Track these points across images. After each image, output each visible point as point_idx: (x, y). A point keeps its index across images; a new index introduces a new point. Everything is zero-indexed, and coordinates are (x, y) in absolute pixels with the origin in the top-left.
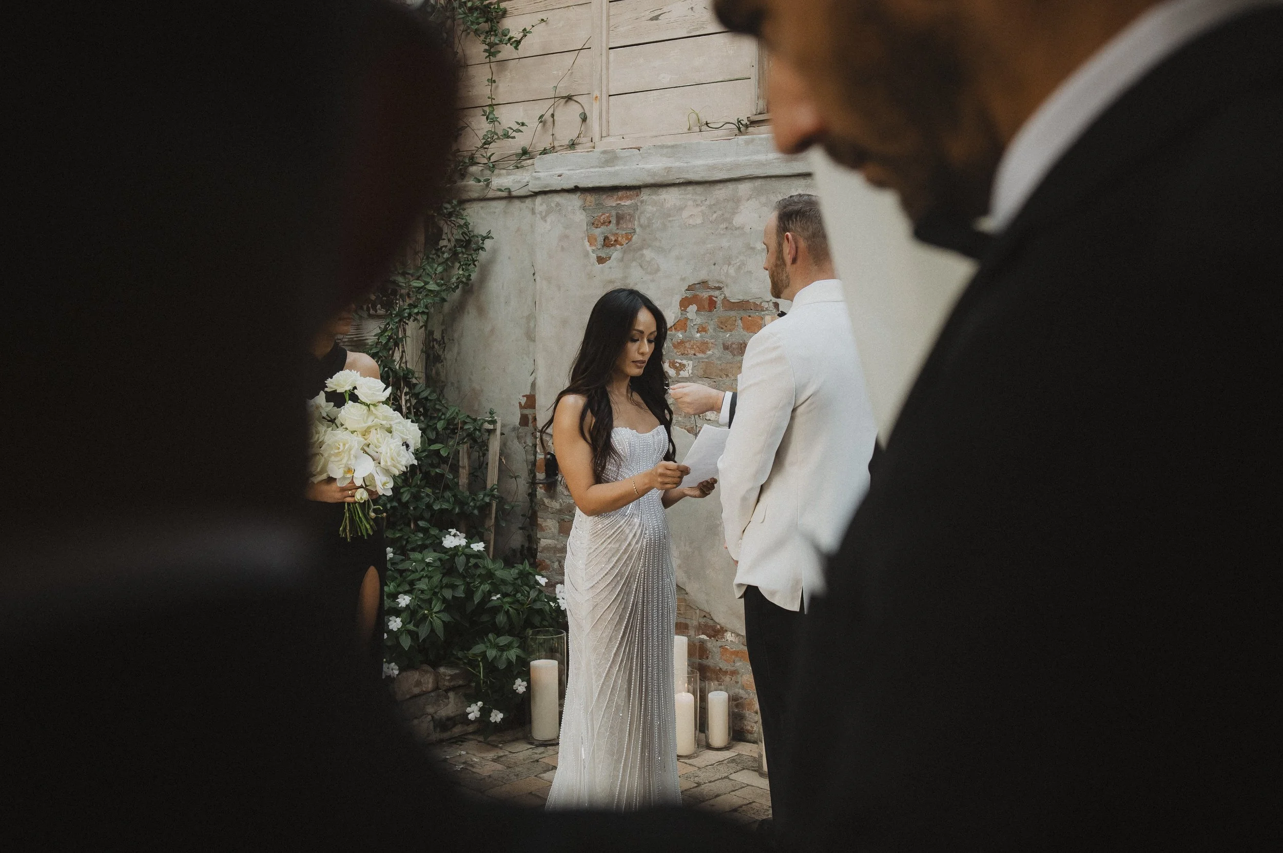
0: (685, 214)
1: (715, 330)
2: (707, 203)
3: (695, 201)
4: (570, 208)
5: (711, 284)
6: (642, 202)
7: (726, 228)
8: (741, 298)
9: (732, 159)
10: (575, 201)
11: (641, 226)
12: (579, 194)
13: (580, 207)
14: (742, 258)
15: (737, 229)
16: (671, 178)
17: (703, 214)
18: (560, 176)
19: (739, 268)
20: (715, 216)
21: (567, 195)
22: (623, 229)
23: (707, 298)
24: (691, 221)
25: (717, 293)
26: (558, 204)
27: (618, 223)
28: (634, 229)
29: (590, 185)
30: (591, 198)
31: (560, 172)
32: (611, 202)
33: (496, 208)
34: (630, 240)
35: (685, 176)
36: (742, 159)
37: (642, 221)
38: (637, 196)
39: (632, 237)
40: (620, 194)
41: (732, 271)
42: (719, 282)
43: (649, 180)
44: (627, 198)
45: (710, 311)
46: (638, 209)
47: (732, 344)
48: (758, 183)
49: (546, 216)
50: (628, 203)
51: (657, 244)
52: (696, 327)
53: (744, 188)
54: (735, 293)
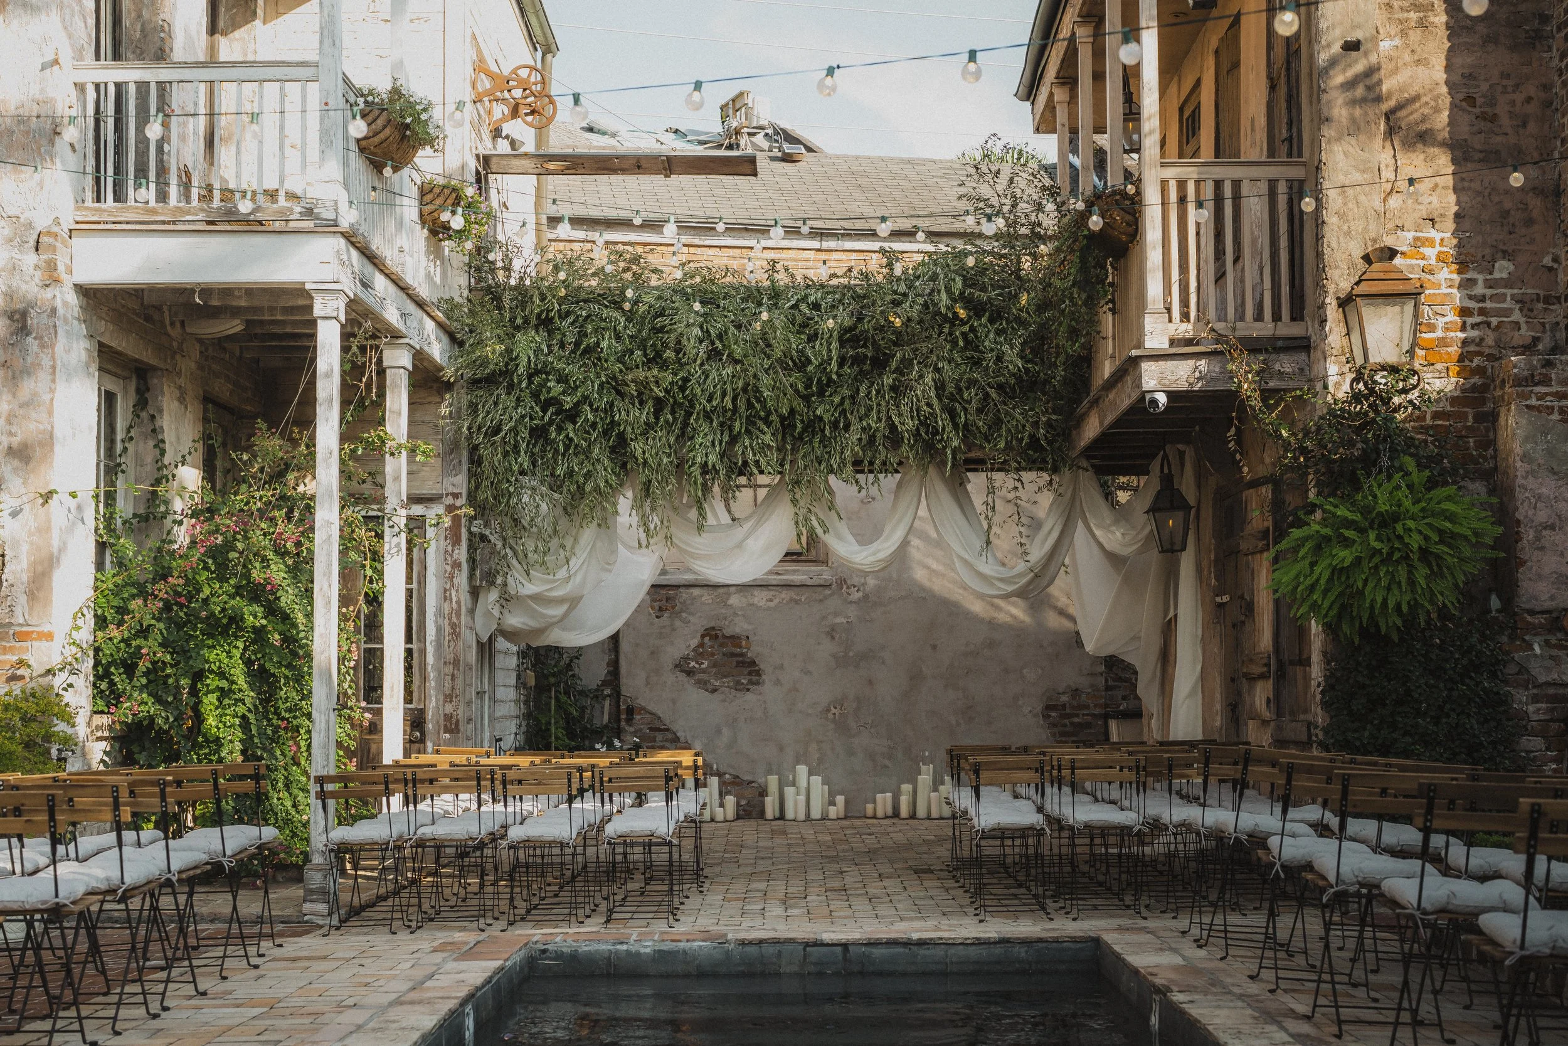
0: (703, 599)
2: (715, 594)
3: (708, 593)
5: (717, 627)
6: (680, 593)
7: (724, 605)
8: (731, 634)
11: (680, 602)
14: (731, 618)
15: (730, 605)
16: (697, 583)
19: (730, 622)
20: (718, 600)
22: (671, 604)
23: (714, 634)
24: (706, 602)
25: (719, 632)
27: (667, 601)
28: (676, 604)
32: (663, 591)
34: (674, 609)
35: (704, 583)
37: (680, 600)
38: (678, 590)
39: (675, 607)
40: (668, 588)
41: (727, 623)
42: (720, 626)
43: (686, 583)
44: (673, 590)
46: (678, 596)
47: (727, 653)
50: (672, 592)
51: (688, 611)
52: (709, 646)
53: (732, 589)
54: (728, 632)
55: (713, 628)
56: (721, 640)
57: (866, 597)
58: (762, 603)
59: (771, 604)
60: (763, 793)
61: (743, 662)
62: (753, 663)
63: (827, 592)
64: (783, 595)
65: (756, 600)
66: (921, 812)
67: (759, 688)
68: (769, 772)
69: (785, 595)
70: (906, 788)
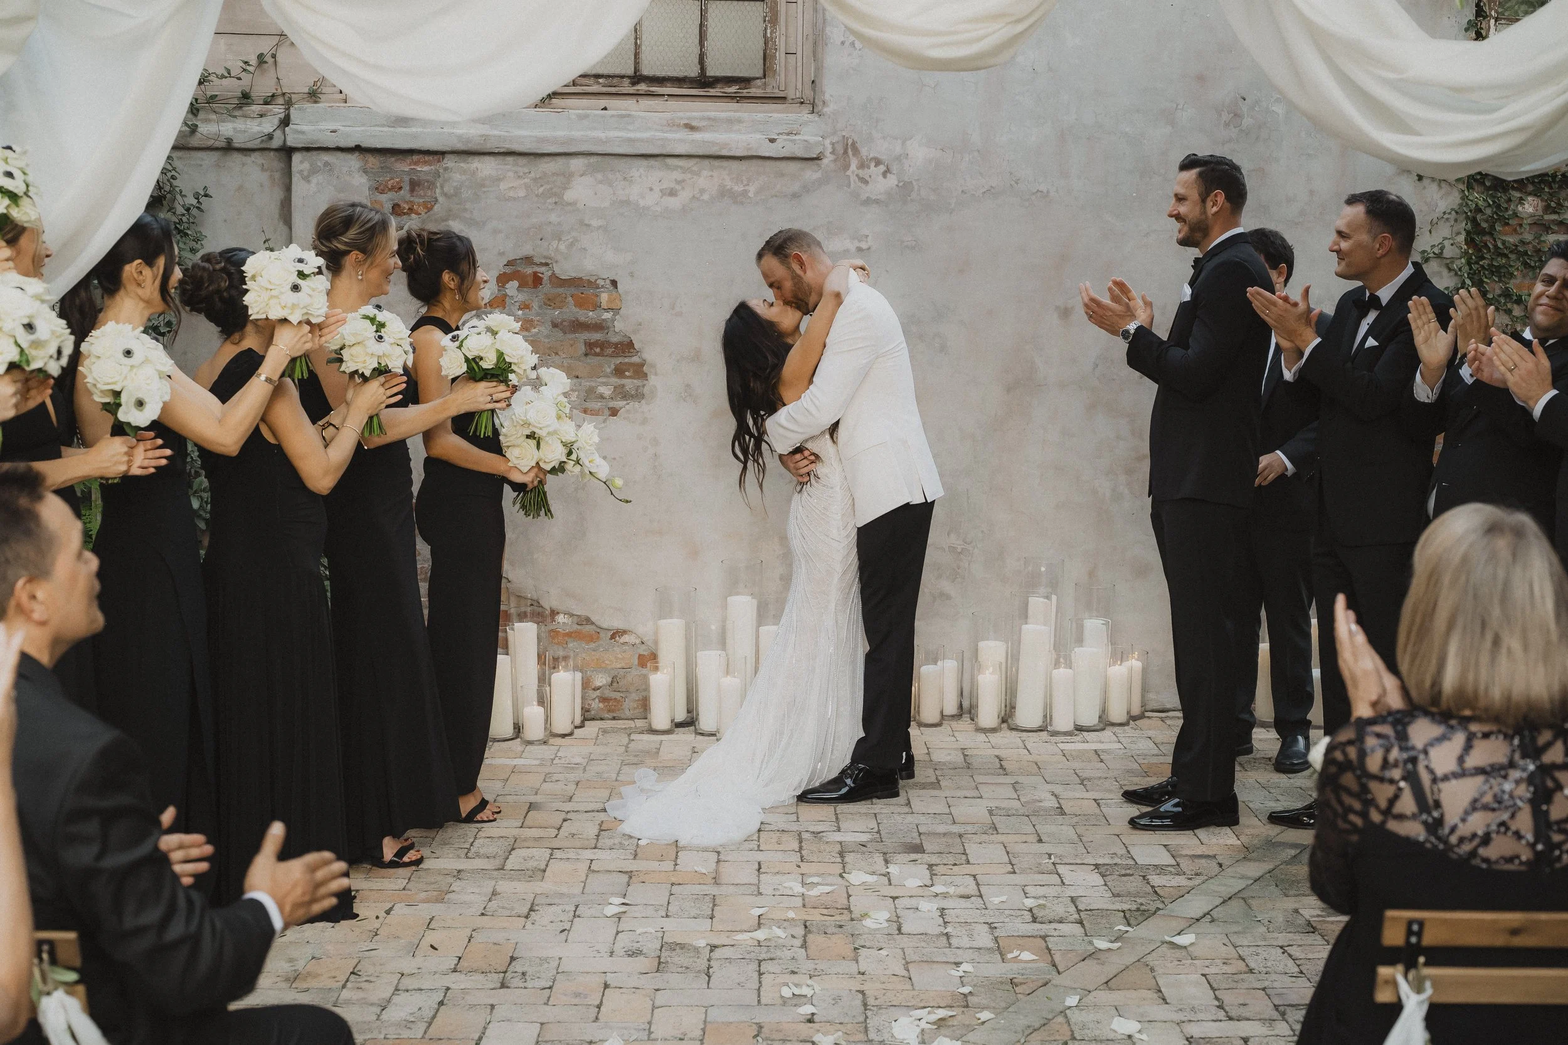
0: (503, 186)
1: (540, 307)
2: (532, 175)
3: (516, 172)
4: (345, 169)
5: (536, 260)
6: (446, 169)
7: (556, 203)
8: (574, 275)
9: (565, 133)
10: (353, 161)
11: (445, 195)
12: (357, 154)
13: (360, 168)
14: (574, 234)
15: (570, 204)
16: (489, 146)
17: (527, 186)
18: (333, 131)
19: (572, 245)
20: (541, 190)
21: (340, 155)
22: (421, 197)
23: (530, 274)
24: (511, 194)
25: (543, 269)
26: (326, 164)
27: (412, 190)
28: (436, 198)
29: (379, 146)
30: (373, 161)
31: (334, 128)
32: (403, 166)
33: (203, 160)
34: (429, 209)
35: (507, 146)
36: (577, 134)
37: (446, 189)
38: (439, 161)
39: (433, 206)
40: (415, 158)
41: (562, 247)
42: (545, 257)
43: (460, 146)
44: (425, 163)
45: (535, 287)
46: (439, 176)
47: (563, 321)
48: (593, 159)
49: (308, 176)
50: (426, 168)
51: (467, 215)
52: (517, 304)
53: (576, 163)
54: (566, 269)
55: (528, 260)
56: (546, 288)
57: (905, 187)
58: (650, 200)
59: (673, 203)
60: (649, 659)
61: (603, 345)
62: (627, 347)
63: (811, 174)
64: (702, 182)
65: (633, 192)
66: (1028, 714)
67: (641, 407)
68: (664, 609)
69: (709, 179)
70: (993, 651)
